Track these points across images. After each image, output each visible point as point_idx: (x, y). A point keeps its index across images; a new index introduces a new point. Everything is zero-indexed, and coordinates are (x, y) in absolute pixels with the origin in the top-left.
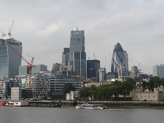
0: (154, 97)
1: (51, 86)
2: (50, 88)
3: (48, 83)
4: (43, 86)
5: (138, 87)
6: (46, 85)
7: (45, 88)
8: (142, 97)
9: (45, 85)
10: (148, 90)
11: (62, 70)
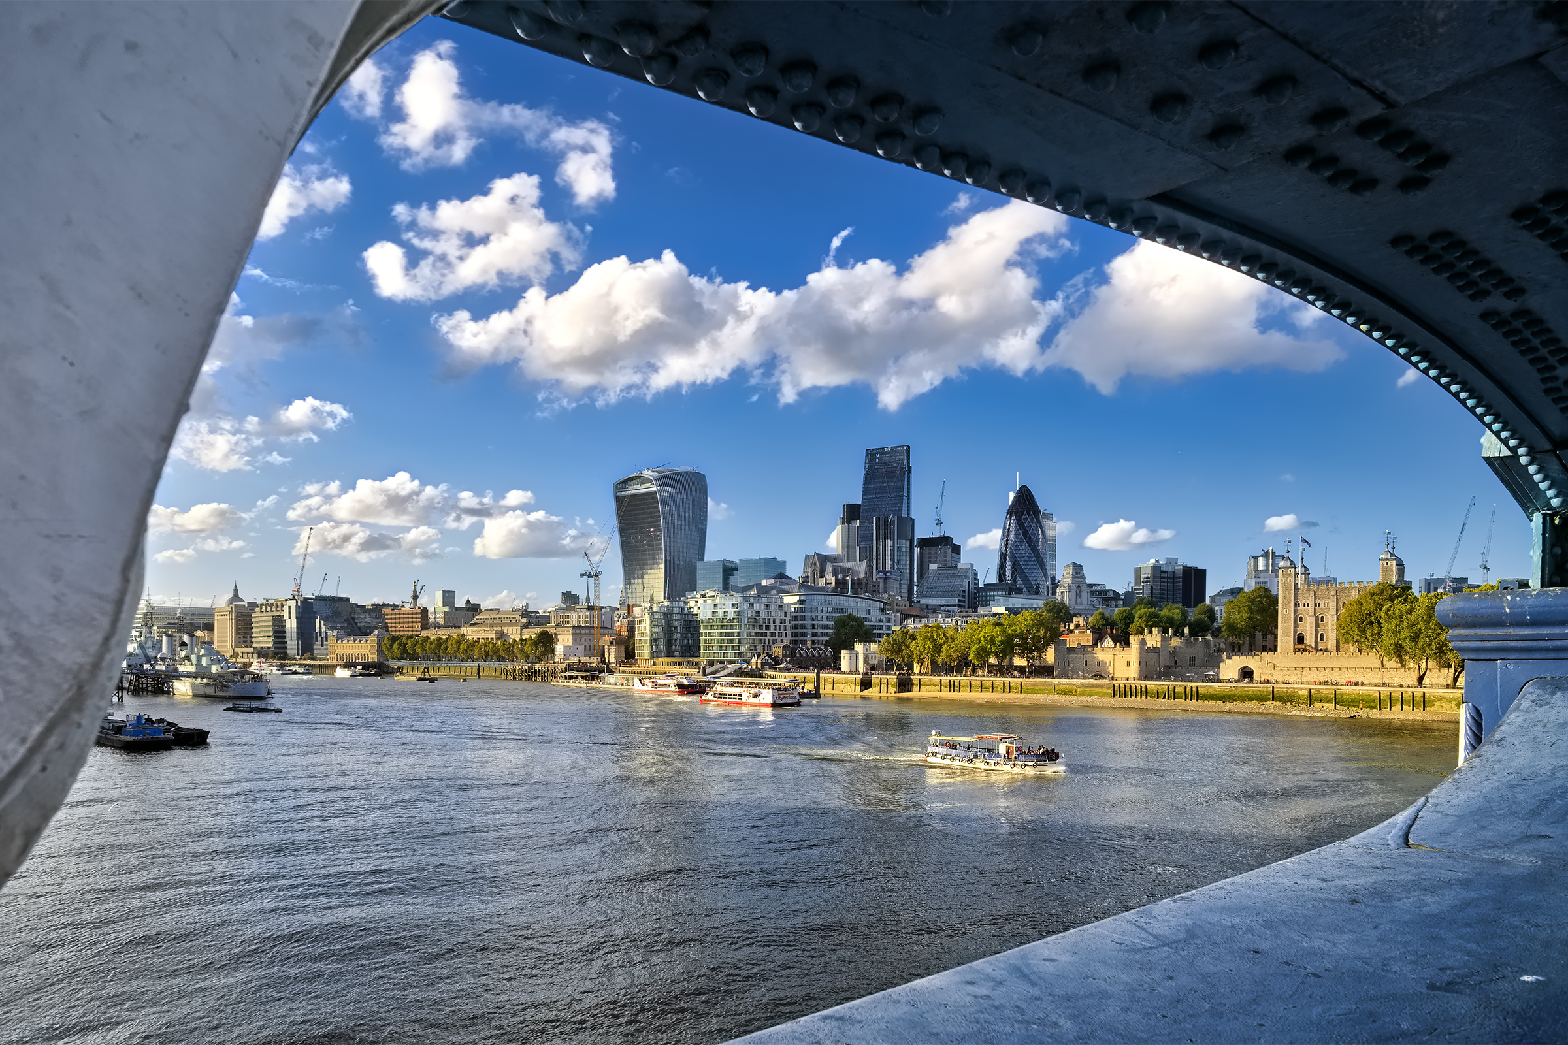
0: (1128, 664)
1: (796, 627)
2: (789, 633)
3: (783, 617)
4: (768, 627)
6: (778, 623)
7: (773, 634)
8: (1086, 665)
9: (774, 622)
10: (1108, 642)
11: (835, 574)
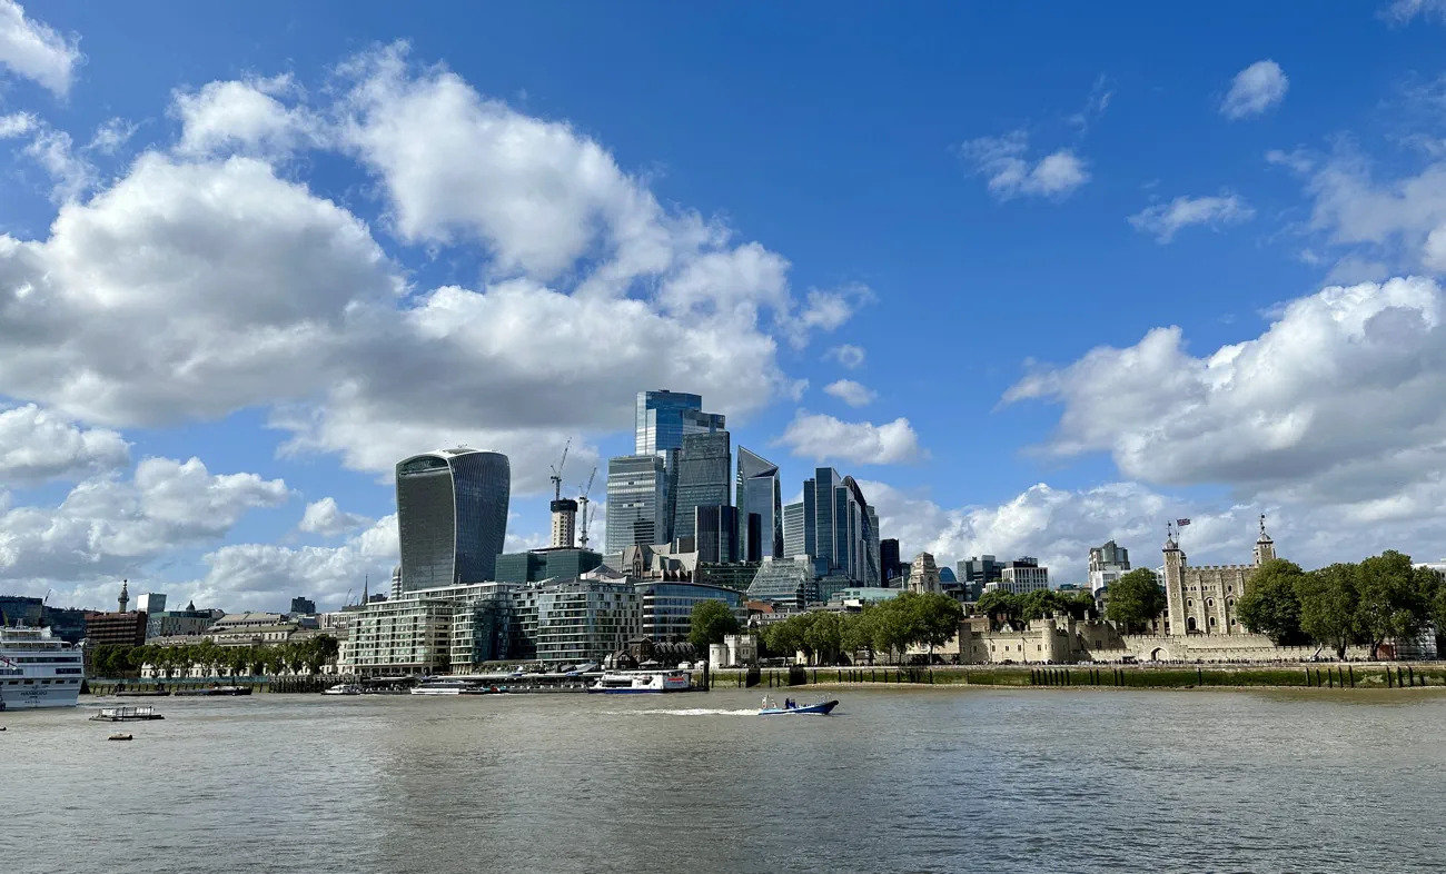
0: (1039, 649)
1: (646, 621)
5: (972, 617)
9: (625, 615)
10: (1007, 628)
